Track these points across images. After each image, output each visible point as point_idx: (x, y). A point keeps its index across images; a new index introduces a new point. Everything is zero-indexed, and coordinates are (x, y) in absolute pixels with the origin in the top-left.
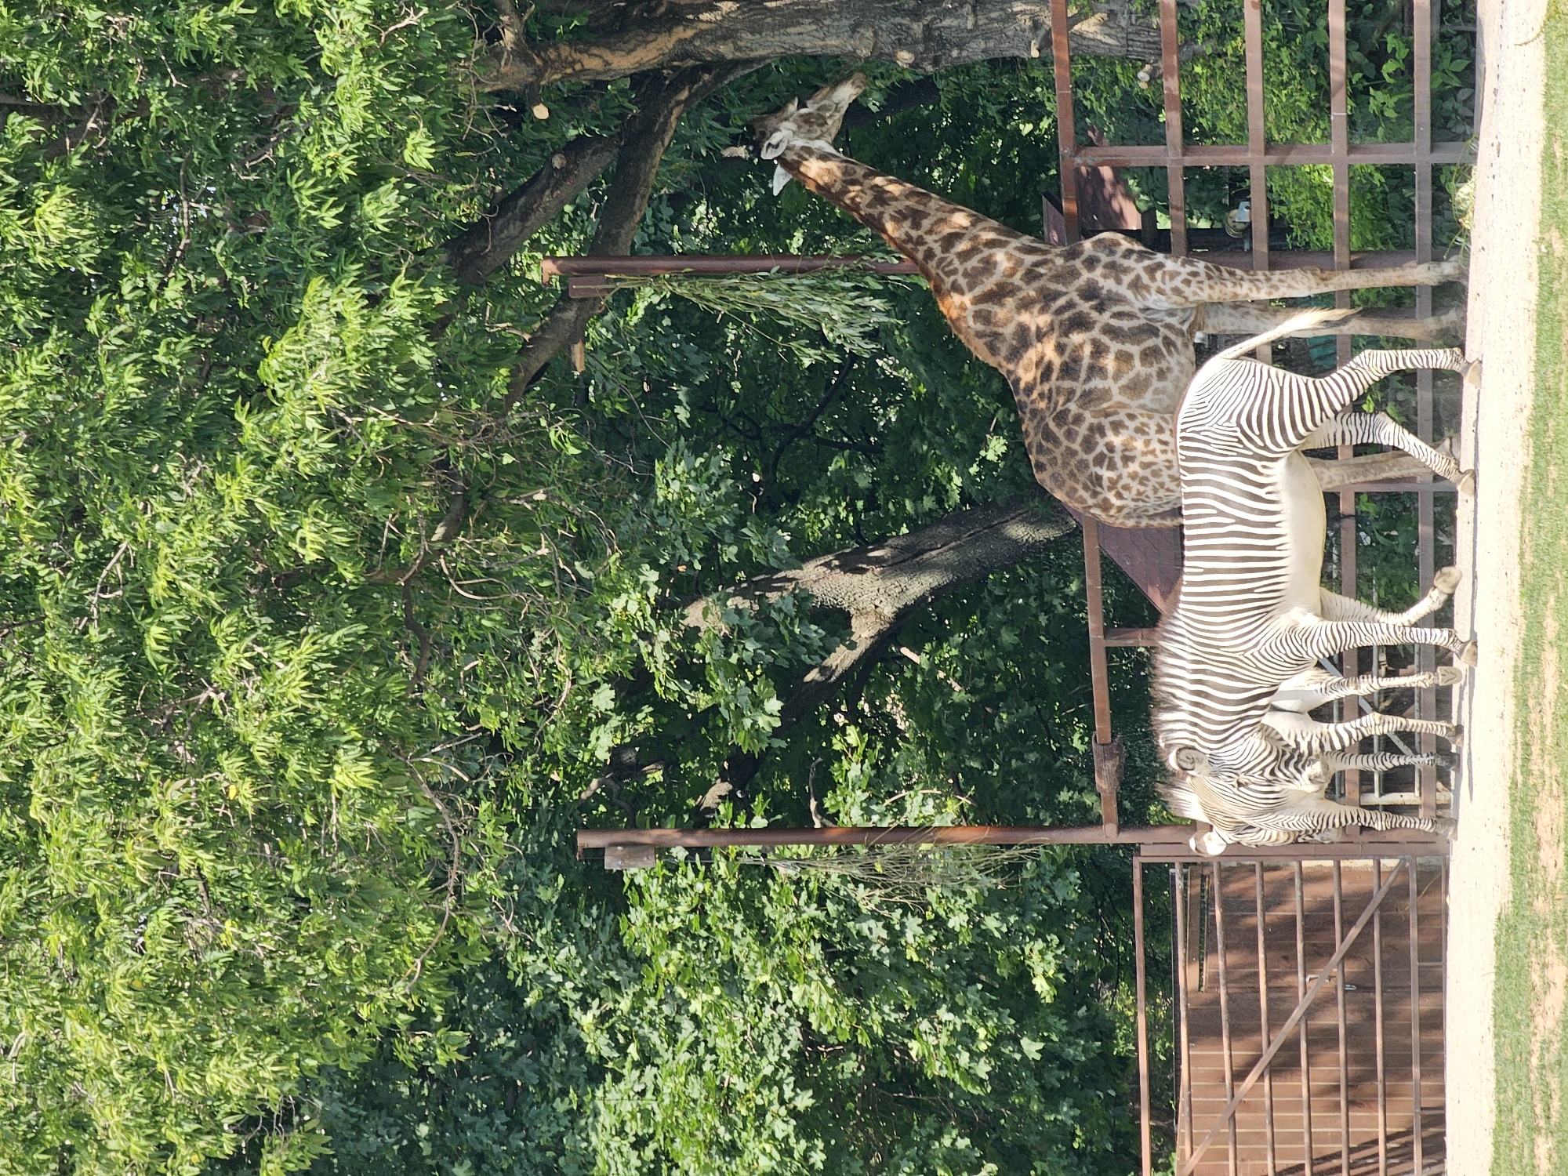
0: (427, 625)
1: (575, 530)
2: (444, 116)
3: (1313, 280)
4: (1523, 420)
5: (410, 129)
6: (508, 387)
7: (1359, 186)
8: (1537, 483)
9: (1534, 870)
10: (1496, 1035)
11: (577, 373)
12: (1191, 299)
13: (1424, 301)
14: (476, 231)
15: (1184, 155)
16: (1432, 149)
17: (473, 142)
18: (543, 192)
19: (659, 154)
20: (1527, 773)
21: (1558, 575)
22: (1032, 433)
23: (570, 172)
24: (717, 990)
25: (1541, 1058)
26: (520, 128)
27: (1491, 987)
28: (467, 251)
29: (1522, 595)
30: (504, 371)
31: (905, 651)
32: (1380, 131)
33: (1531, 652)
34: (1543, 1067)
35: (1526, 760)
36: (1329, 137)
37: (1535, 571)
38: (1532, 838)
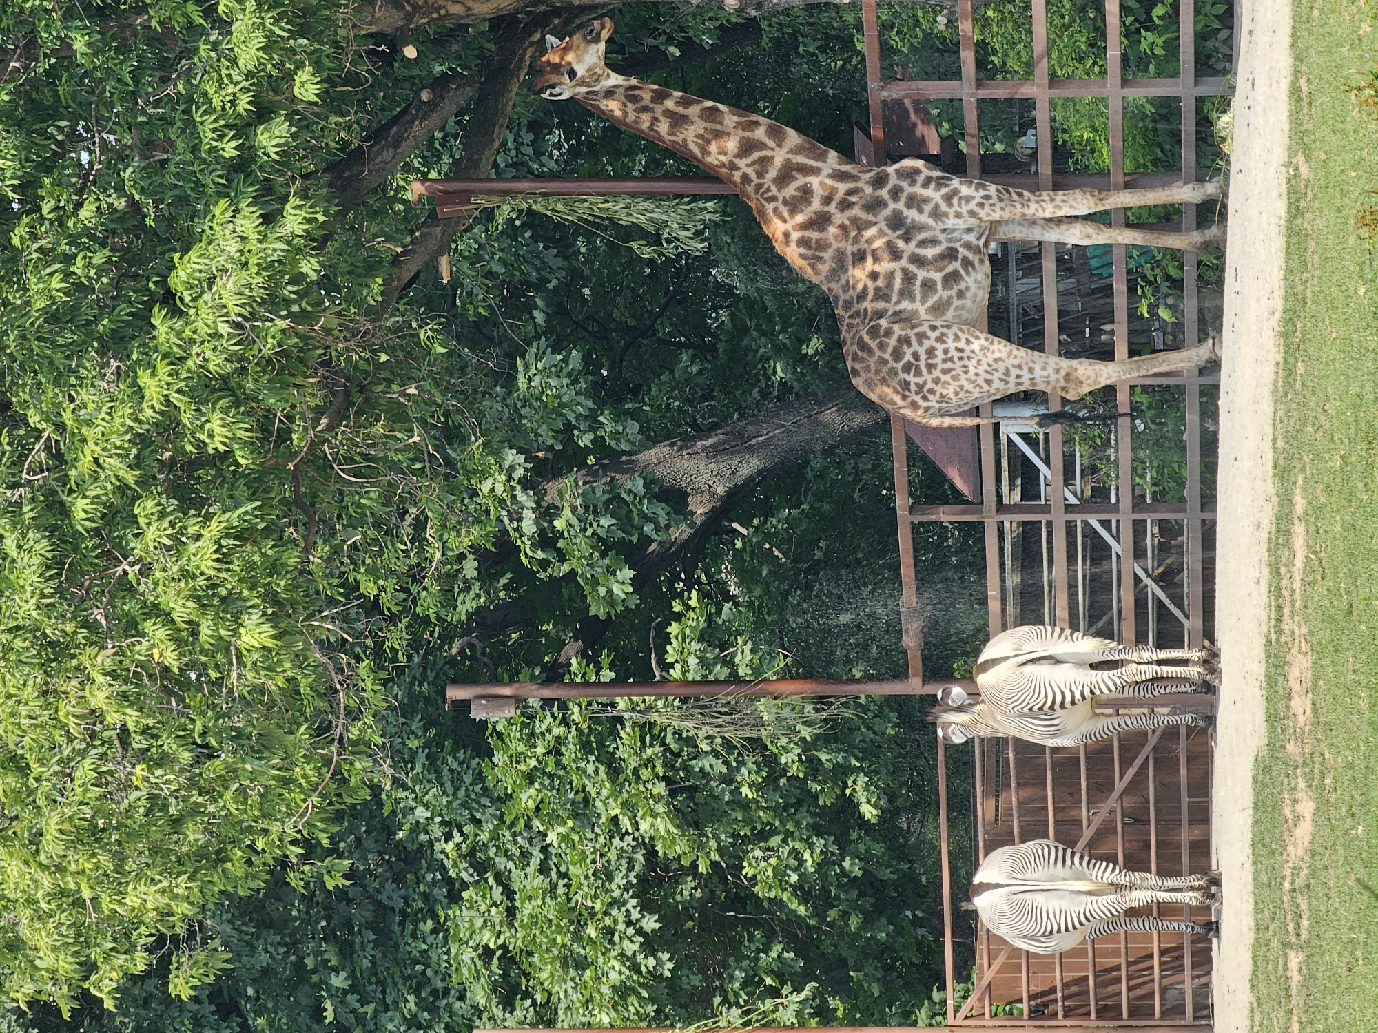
0: (312, 505)
1: (442, 419)
2: (328, 56)
3: (1092, 201)
4: (1275, 321)
5: (297, 68)
6: (382, 293)
7: (1133, 115)
8: (1287, 377)
9: (1286, 717)
10: (1254, 863)
11: (445, 282)
12: (985, 219)
13: (1190, 218)
14: (355, 156)
15: (977, 89)
16: (1196, 84)
17: (353, 79)
18: (413, 123)
19: (515, 87)
20: (1280, 632)
21: (1305, 458)
22: (849, 343)
23: (437, 105)
24: (570, 823)
25: (1293, 883)
26: (392, 66)
27: (1250, 820)
28: (346, 175)
29: (1274, 475)
30: (379, 280)
31: (736, 525)
32: (1151, 68)
33: (1282, 526)
34: (1294, 890)
35: (1279, 620)
36: (1106, 72)
37: (1285, 455)
38: (1285, 689)
